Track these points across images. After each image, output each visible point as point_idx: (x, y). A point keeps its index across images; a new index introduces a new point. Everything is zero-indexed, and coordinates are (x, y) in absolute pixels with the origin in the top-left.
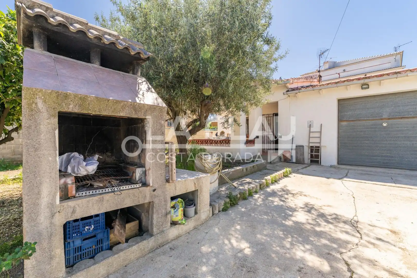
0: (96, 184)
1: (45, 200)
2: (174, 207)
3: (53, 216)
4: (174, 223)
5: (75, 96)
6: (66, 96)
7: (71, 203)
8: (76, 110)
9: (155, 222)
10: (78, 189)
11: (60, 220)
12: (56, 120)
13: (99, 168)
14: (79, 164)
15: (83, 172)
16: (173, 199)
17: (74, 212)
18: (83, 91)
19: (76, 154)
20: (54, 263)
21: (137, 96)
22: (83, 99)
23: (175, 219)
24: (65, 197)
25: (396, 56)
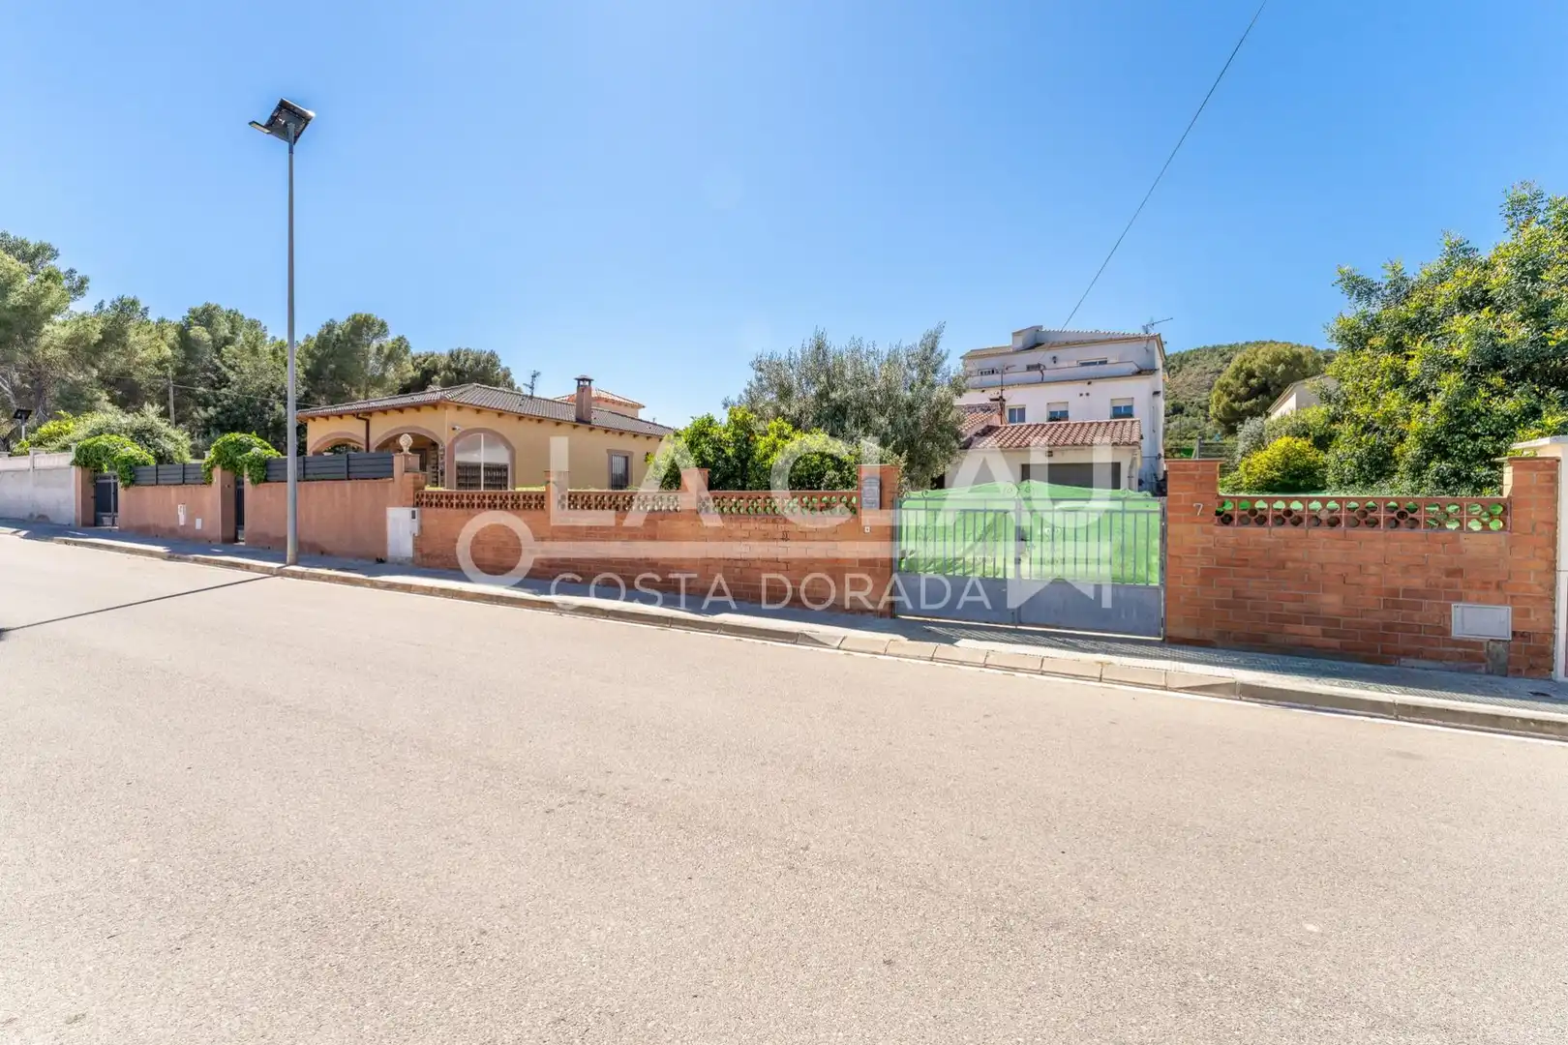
25: (1148, 341)
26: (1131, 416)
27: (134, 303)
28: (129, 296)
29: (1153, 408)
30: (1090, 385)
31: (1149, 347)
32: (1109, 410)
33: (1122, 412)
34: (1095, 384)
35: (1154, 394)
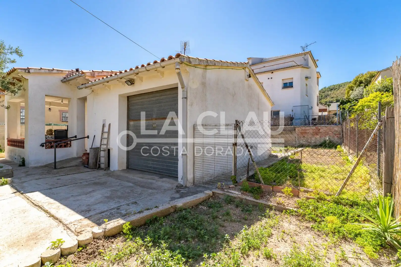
25: (305, 55)
26: (292, 87)
29: (306, 85)
30: (273, 74)
31: (306, 57)
32: (281, 85)
33: (288, 85)
34: (275, 73)
35: (307, 78)
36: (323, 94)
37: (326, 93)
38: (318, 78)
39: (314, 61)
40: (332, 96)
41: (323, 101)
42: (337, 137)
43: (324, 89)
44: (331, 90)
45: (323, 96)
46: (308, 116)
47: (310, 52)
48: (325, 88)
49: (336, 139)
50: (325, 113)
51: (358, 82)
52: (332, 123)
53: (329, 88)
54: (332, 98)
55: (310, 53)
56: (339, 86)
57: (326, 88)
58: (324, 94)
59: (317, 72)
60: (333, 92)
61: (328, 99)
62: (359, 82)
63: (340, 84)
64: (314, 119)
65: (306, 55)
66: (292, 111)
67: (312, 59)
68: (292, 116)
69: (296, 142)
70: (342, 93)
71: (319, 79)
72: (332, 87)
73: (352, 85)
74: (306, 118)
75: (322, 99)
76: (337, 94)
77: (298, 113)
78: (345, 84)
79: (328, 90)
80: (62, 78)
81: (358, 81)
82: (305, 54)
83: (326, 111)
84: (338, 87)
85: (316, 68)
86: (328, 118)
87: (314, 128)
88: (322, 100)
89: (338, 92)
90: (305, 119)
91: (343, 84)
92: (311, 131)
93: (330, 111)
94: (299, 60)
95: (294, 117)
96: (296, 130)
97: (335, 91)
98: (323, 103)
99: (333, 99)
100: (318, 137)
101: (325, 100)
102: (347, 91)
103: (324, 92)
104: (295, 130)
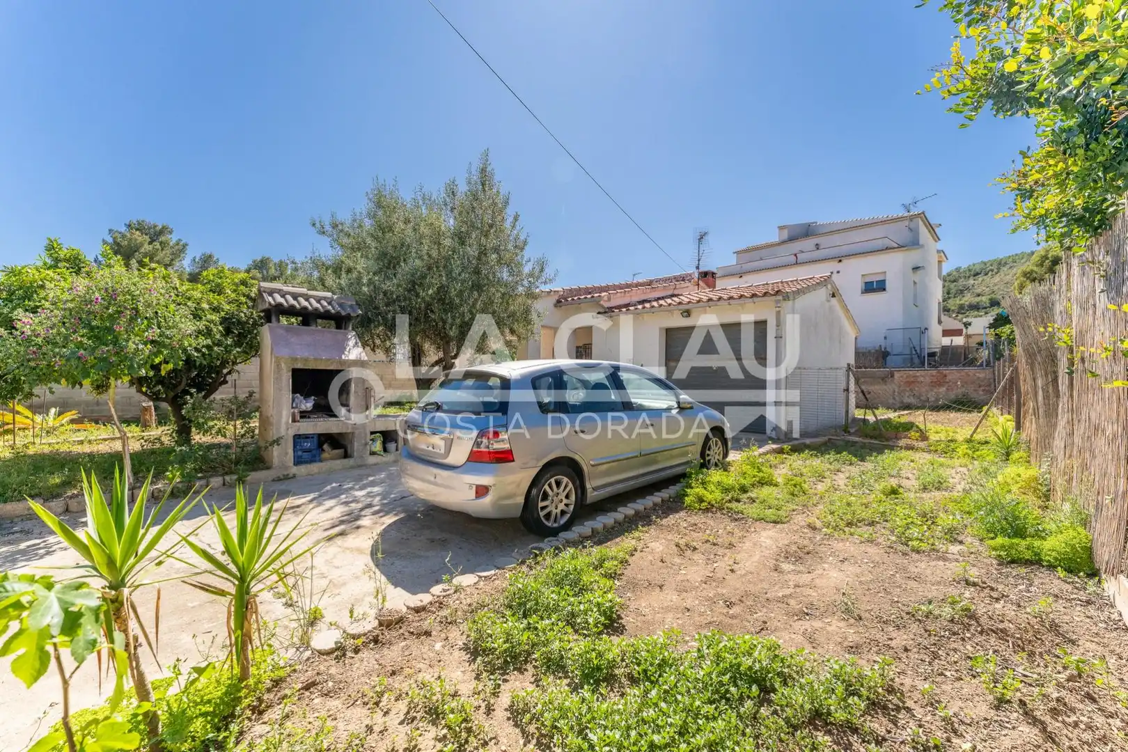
0: (312, 416)
1: (284, 420)
2: (372, 440)
3: (288, 429)
4: (373, 453)
5: (301, 358)
6: (296, 359)
7: (298, 424)
8: (302, 367)
9: (355, 448)
10: (301, 417)
11: (292, 433)
12: (290, 374)
13: (314, 405)
14: (301, 402)
15: (303, 407)
16: (372, 433)
17: (298, 430)
18: (306, 354)
19: (298, 395)
20: (288, 456)
21: (344, 353)
22: (306, 360)
23: (374, 449)
24: (294, 421)
25: (911, 220)
26: (884, 290)
27: (210, 256)
28: (208, 252)
29: (915, 283)
30: (840, 263)
31: (912, 225)
32: (859, 286)
33: (874, 287)
34: (845, 262)
35: (916, 269)
36: (952, 286)
37: (962, 282)
38: (940, 262)
39: (931, 228)
40: (979, 291)
41: (953, 303)
42: (983, 390)
43: (954, 273)
44: (974, 276)
45: (953, 291)
46: (921, 349)
47: (923, 213)
48: (958, 270)
49: (979, 395)
50: (959, 341)
51: (1047, 261)
52: (972, 363)
53: (970, 270)
54: (979, 295)
55: (922, 216)
56: (1000, 264)
57: (961, 271)
58: (954, 284)
59: (938, 251)
60: (980, 279)
61: (968, 299)
62: (1052, 261)
63: (1001, 259)
64: (932, 355)
65: (914, 220)
66: (885, 338)
67: (926, 226)
68: (885, 348)
69: (894, 398)
70: (1007, 283)
71: (943, 263)
72: (978, 268)
73: (1031, 267)
74: (914, 352)
75: (949, 298)
76: (991, 285)
77: (898, 343)
78: (1015, 259)
79: (968, 275)
80: (554, 301)
81: (1047, 258)
82: (911, 218)
83: (961, 335)
84: (995, 267)
85: (936, 241)
86: (966, 350)
87: (934, 372)
88: (950, 301)
89: (997, 279)
90: (911, 354)
91: (1011, 260)
92: (928, 380)
93: (968, 337)
94: (898, 233)
95: (888, 350)
96: (897, 375)
97: (985, 277)
98: (953, 308)
99: (979, 298)
100: (943, 390)
101: (958, 302)
102: (1018, 281)
103: (954, 281)
104: (892, 376)
